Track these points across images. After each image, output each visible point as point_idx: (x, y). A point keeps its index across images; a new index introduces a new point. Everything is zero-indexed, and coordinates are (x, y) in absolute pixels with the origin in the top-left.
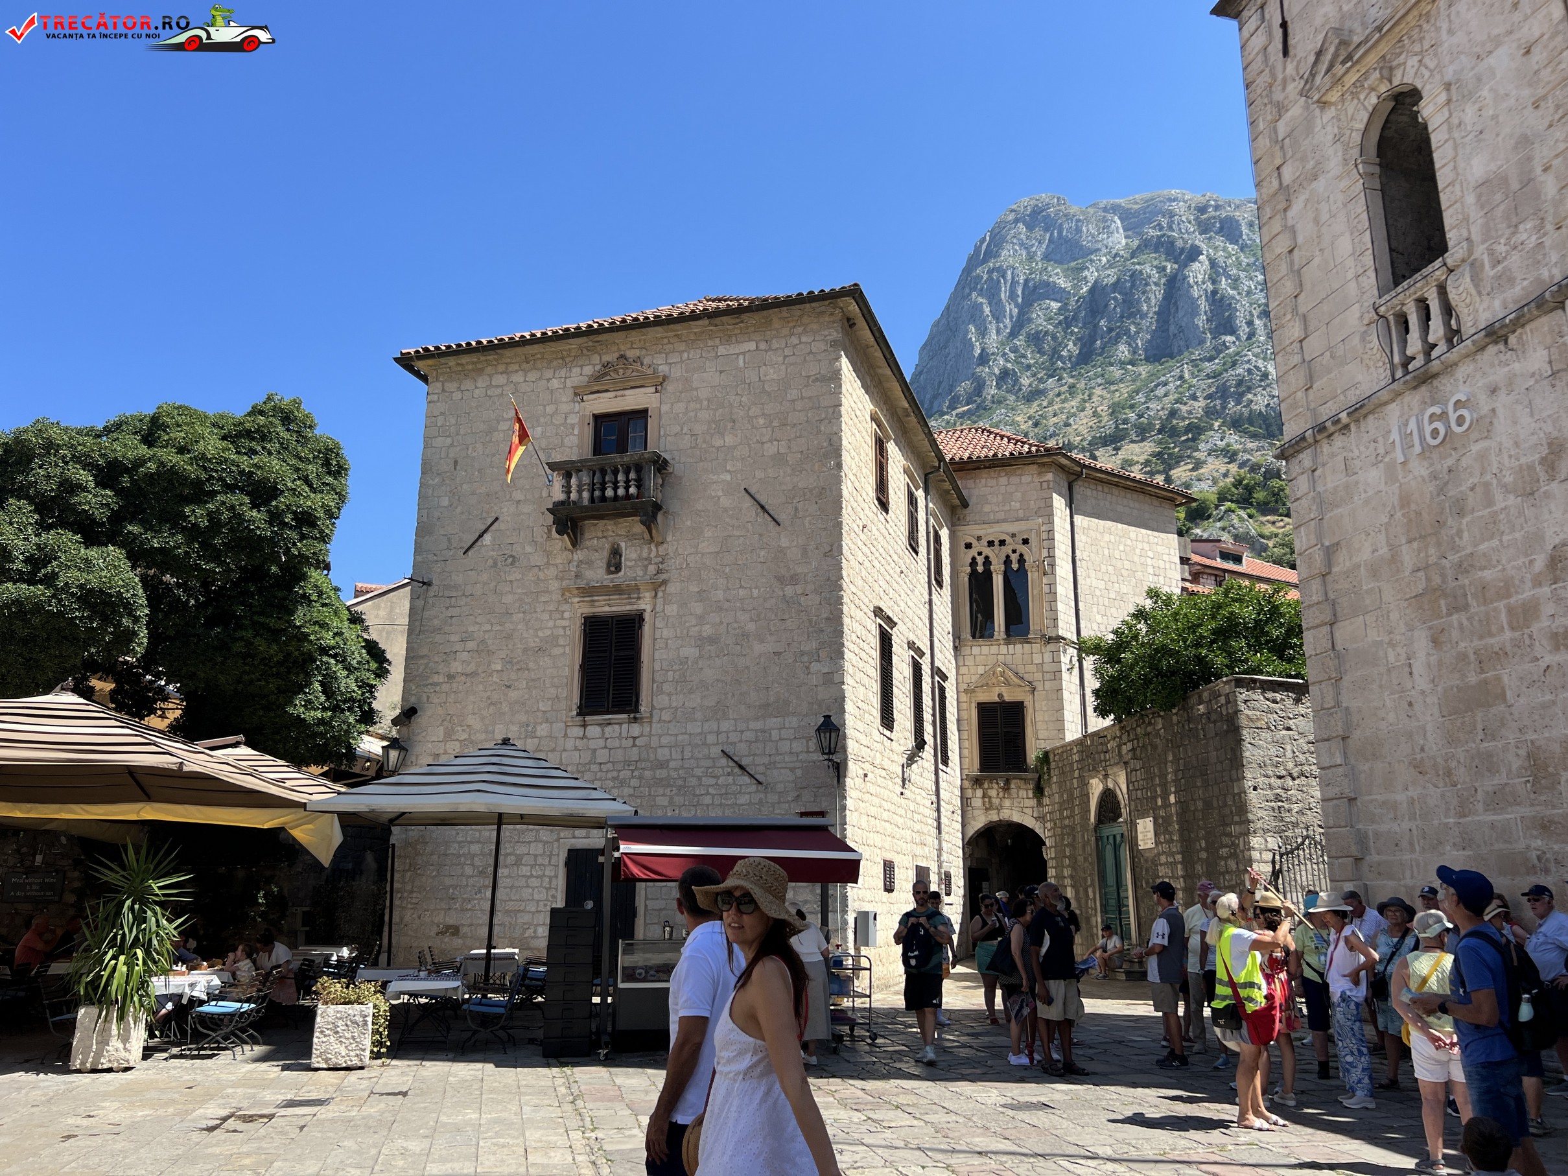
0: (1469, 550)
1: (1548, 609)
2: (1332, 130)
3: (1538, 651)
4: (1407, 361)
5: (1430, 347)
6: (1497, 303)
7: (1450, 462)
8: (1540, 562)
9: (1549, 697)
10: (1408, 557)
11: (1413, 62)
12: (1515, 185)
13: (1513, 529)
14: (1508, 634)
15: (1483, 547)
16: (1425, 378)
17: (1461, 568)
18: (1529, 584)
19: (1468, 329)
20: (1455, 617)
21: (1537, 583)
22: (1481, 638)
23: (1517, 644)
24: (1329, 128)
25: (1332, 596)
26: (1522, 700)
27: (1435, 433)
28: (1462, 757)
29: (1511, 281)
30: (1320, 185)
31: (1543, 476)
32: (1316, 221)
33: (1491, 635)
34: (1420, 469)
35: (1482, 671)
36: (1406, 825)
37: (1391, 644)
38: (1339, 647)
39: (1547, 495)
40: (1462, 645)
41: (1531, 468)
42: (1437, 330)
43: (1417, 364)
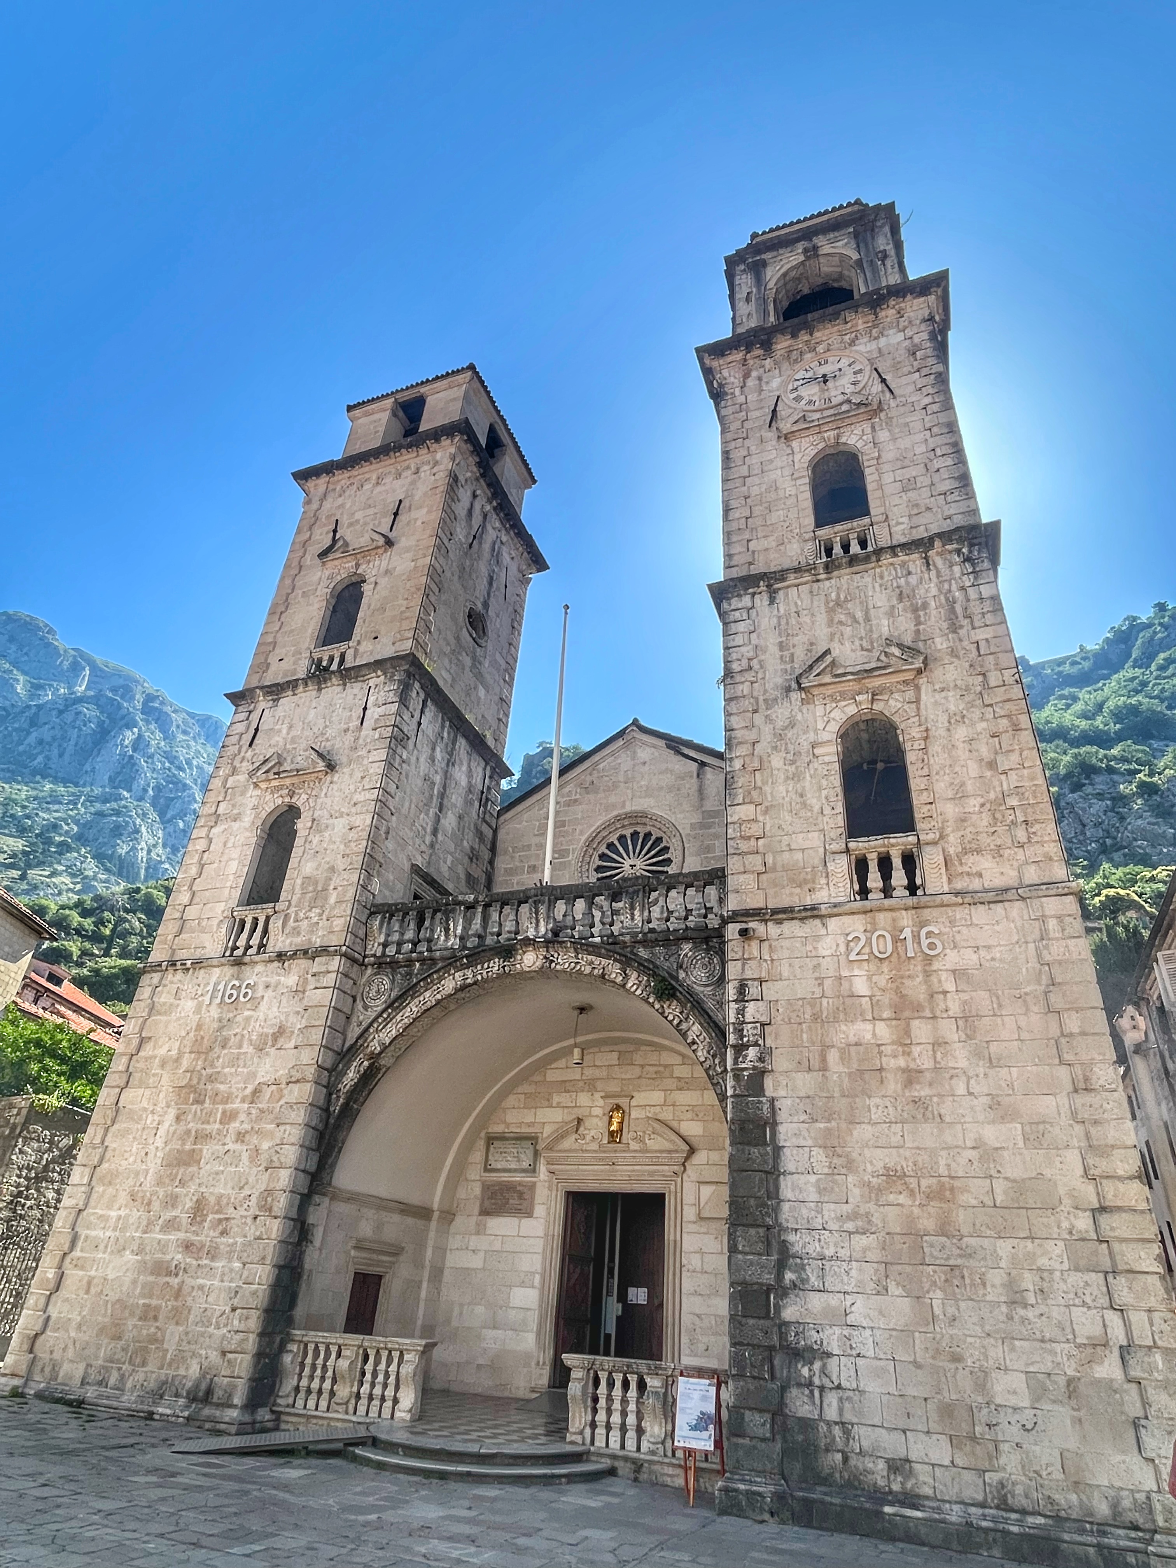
0: (219, 1069)
1: (242, 1117)
2: (254, 802)
3: (228, 1140)
4: (235, 948)
5: (247, 948)
6: (288, 942)
7: (231, 1015)
8: (248, 1091)
9: (221, 1168)
10: (185, 1062)
11: (304, 797)
12: (320, 888)
13: (244, 1066)
14: (217, 1126)
15: (226, 1070)
16: (238, 963)
17: (211, 1079)
18: (239, 1100)
19: (269, 948)
20: (194, 1107)
21: (243, 1101)
22: (203, 1123)
23: (219, 1132)
24: (253, 799)
25: (131, 1070)
26: (208, 1167)
27: (231, 995)
28: (161, 1194)
29: (299, 933)
31: (270, 1043)
32: (225, 845)
33: (208, 1123)
34: (214, 1012)
35: (195, 1144)
36: (108, 1234)
37: (153, 1112)
38: (120, 1105)
39: (267, 1054)
40: (191, 1124)
41: (267, 1036)
42: (256, 939)
43: (239, 952)
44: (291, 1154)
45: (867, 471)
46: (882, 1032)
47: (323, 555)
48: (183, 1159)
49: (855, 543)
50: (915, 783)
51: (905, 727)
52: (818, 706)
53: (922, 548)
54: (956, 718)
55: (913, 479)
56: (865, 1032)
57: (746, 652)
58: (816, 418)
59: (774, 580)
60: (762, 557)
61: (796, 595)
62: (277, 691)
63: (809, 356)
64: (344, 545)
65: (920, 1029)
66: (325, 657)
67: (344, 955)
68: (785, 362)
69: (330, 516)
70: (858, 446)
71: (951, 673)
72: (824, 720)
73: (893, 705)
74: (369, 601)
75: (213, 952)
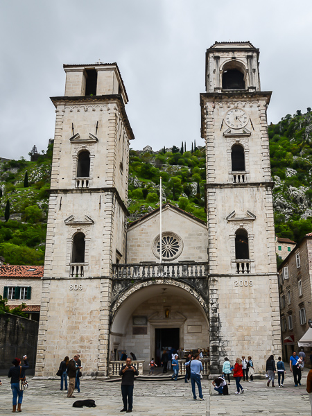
1: (89, 318)
3: (86, 323)
4: (72, 275)
9: (86, 330)
11: (85, 230)
12: (97, 259)
13: (86, 306)
14: (81, 320)
15: (80, 307)
16: (76, 279)
17: (76, 309)
18: (86, 314)
19: (85, 275)
20: (73, 316)
22: (77, 320)
26: (82, 330)
28: (69, 336)
29: (94, 272)
31: (92, 300)
32: (60, 242)
35: (76, 324)
37: (60, 317)
39: (92, 303)
40: (73, 320)
41: (90, 298)
42: (79, 272)
43: (74, 276)
44: (106, 326)
45: (246, 155)
46: (240, 301)
47: (71, 139)
48: (74, 328)
49: (241, 178)
50: (250, 248)
51: (249, 233)
52: (231, 224)
53: (257, 185)
54: (261, 233)
55: (257, 161)
56: (237, 301)
57: (214, 206)
58: (234, 132)
59: (221, 186)
60: (218, 177)
61: (227, 191)
62: (65, 191)
63: (232, 106)
64: (79, 137)
65: (247, 301)
66: (81, 181)
67: (110, 279)
68: (225, 106)
69: (68, 120)
70: (244, 145)
71: (260, 221)
72: (233, 229)
73: (247, 227)
74: (93, 163)
75: (67, 275)
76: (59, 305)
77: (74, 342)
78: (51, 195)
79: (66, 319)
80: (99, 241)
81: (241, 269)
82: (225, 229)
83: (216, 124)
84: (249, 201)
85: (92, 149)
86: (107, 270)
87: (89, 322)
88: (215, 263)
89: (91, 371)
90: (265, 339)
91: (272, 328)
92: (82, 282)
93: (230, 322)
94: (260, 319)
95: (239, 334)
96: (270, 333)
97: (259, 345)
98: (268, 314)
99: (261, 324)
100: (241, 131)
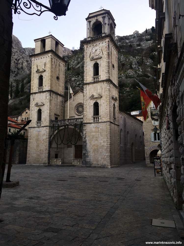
0: (39, 138)
4: (38, 125)
5: (39, 125)
8: (42, 140)
10: (36, 137)
11: (41, 108)
12: (45, 119)
13: (42, 137)
24: (36, 108)
25: (30, 138)
26: (40, 146)
28: (36, 149)
29: (44, 124)
30: (34, 111)
31: (44, 135)
32: (34, 113)
33: (39, 143)
34: (37, 132)
36: (32, 152)
37: (34, 142)
42: (40, 125)
43: (38, 126)
44: (48, 145)
45: (99, 68)
46: (95, 134)
47: (36, 72)
48: (38, 146)
49: (97, 78)
50: (99, 110)
51: (99, 104)
52: (92, 101)
53: (103, 81)
54: (104, 103)
55: (103, 70)
56: (93, 134)
57: (86, 93)
58: (95, 57)
59: (89, 84)
60: (88, 79)
61: (91, 86)
62: (35, 93)
63: (95, 45)
64: (39, 70)
65: (97, 134)
66: (40, 88)
67: (49, 127)
68: (92, 45)
69: (36, 64)
70: (99, 63)
71: (104, 98)
72: (92, 102)
73: (98, 101)
74: (44, 80)
75: (36, 126)
76: (33, 137)
77: (38, 151)
78: (31, 95)
79: (36, 142)
80: (46, 112)
81: (95, 120)
82: (89, 103)
83: (88, 55)
84: (99, 89)
85: (44, 74)
86: (48, 123)
87: (43, 144)
88: (85, 118)
89: (43, 162)
90: (104, 150)
91: (107, 146)
92: (41, 129)
93: (90, 143)
94: (102, 142)
95: (93, 148)
96: (106, 148)
97: (101, 153)
98: (105, 140)
99: (102, 144)
100: (97, 57)
